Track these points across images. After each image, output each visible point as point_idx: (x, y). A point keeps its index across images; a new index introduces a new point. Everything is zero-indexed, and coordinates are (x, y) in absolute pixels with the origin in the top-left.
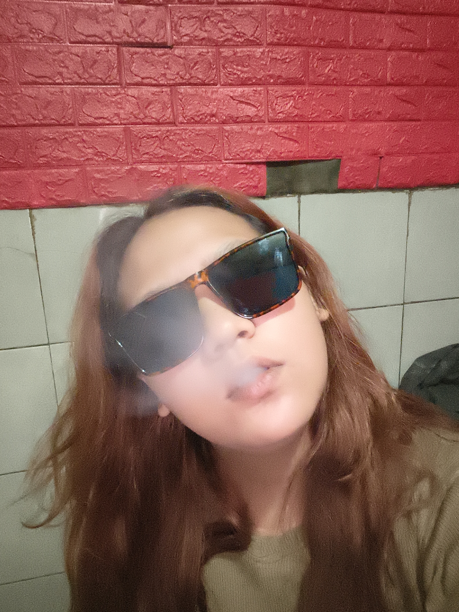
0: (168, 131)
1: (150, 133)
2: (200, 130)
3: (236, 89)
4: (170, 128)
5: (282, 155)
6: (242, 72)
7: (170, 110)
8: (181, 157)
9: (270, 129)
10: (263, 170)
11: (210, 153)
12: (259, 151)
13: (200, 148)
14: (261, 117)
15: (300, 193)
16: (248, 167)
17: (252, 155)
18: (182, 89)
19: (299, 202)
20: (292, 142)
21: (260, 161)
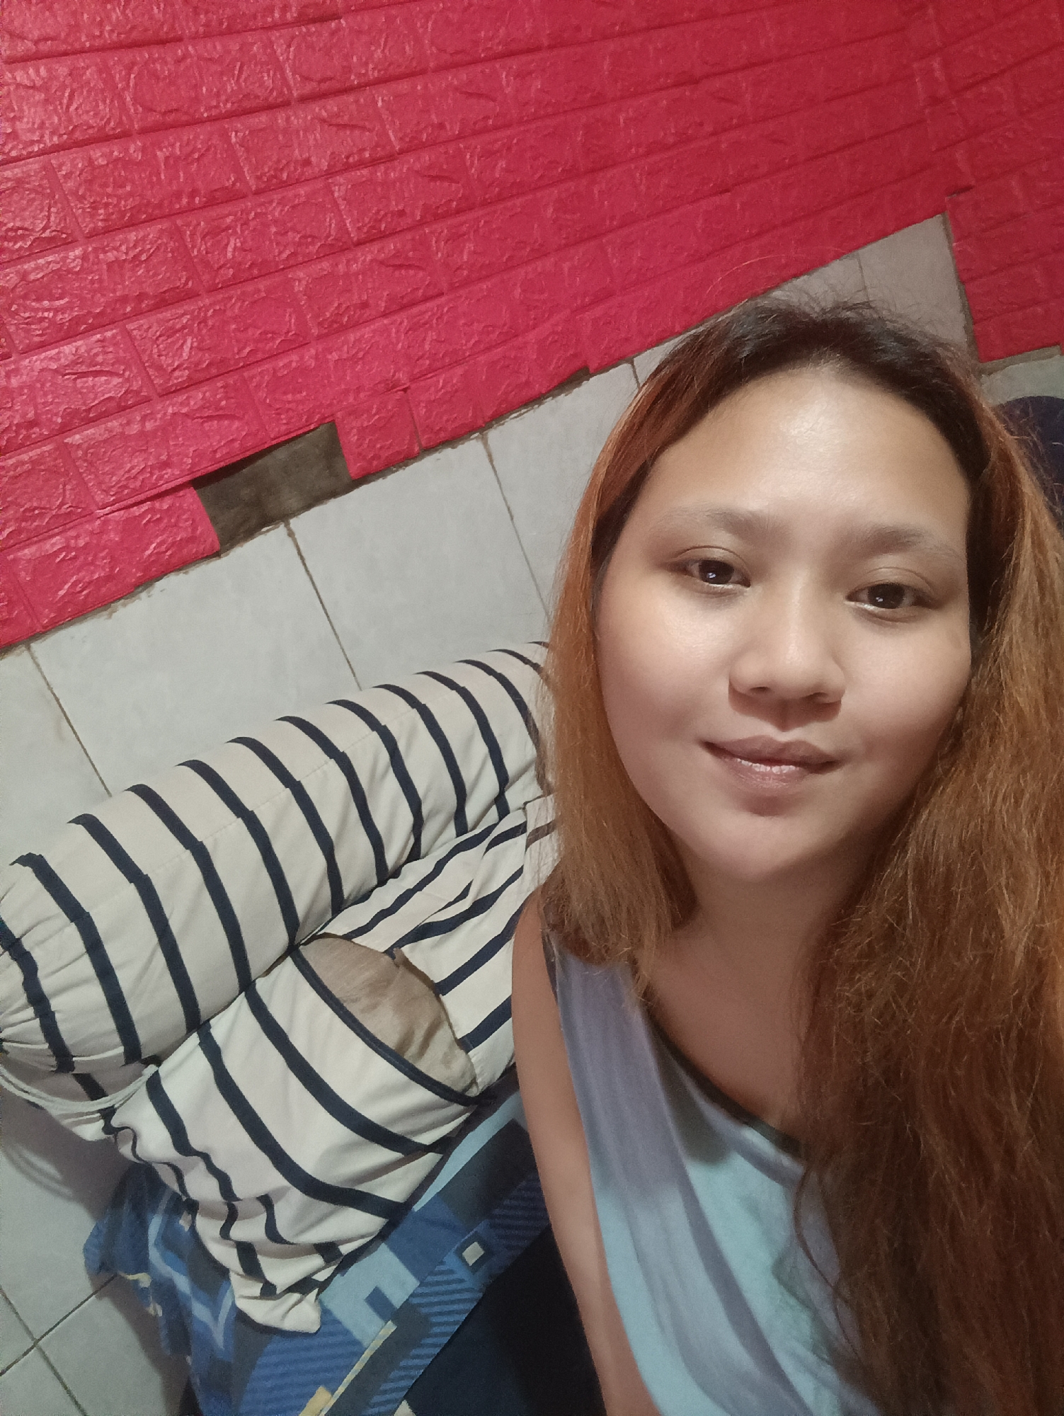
3: (57, 350)
5: (218, 455)
6: (58, 311)
9: (170, 410)
10: (191, 498)
11: (60, 507)
12: (166, 465)
13: (35, 504)
14: (138, 392)
15: (283, 517)
16: (157, 504)
17: (155, 477)
19: (291, 534)
20: (226, 422)
21: (179, 481)
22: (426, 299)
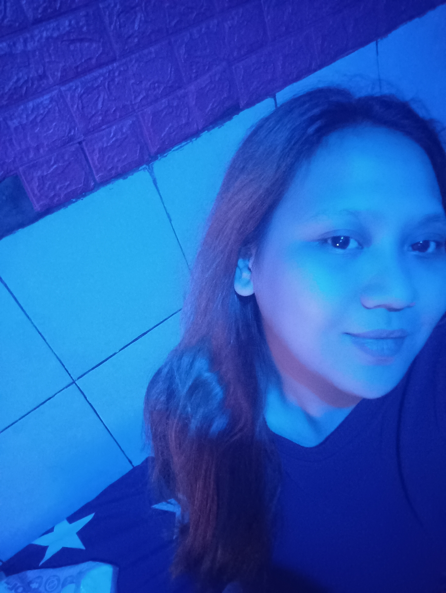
22: (100, 65)
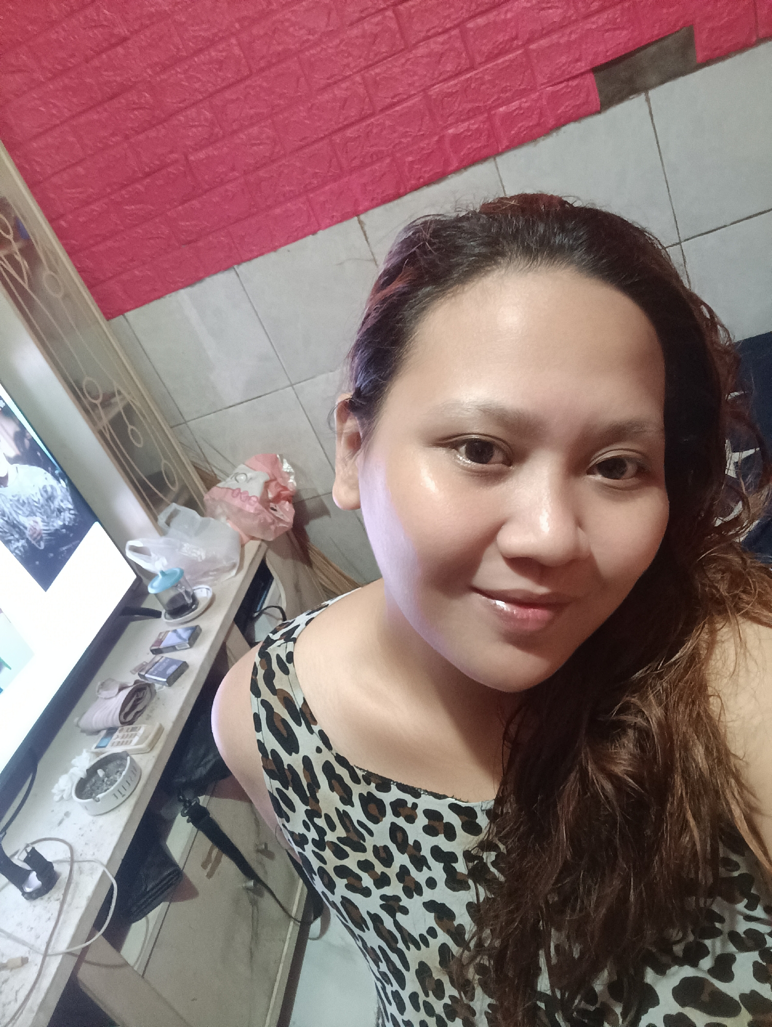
0: (467, 80)
1: (450, 90)
2: (503, 63)
4: (468, 76)
5: (608, 54)
7: (464, 55)
8: (488, 103)
9: (586, 27)
10: (590, 80)
11: (520, 85)
12: (578, 60)
13: (508, 84)
14: (570, 17)
15: (646, 89)
16: (570, 83)
17: (571, 68)
18: (470, 25)
19: (648, 100)
20: (618, 32)
21: (582, 70)
